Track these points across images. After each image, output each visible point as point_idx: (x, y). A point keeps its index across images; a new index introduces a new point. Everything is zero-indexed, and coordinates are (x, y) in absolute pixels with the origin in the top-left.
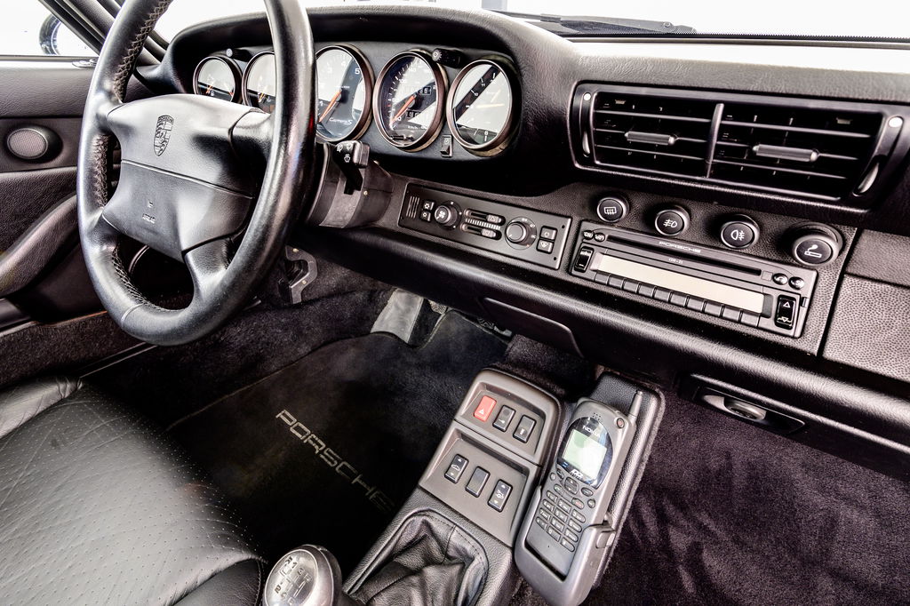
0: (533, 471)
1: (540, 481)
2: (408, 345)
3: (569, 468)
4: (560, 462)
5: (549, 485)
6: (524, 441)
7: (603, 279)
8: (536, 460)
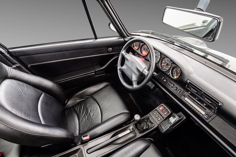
0: (165, 118)
1: (165, 120)
2: (152, 89)
3: (169, 120)
4: (169, 119)
5: (166, 121)
6: (165, 115)
7: (185, 101)
8: (166, 117)
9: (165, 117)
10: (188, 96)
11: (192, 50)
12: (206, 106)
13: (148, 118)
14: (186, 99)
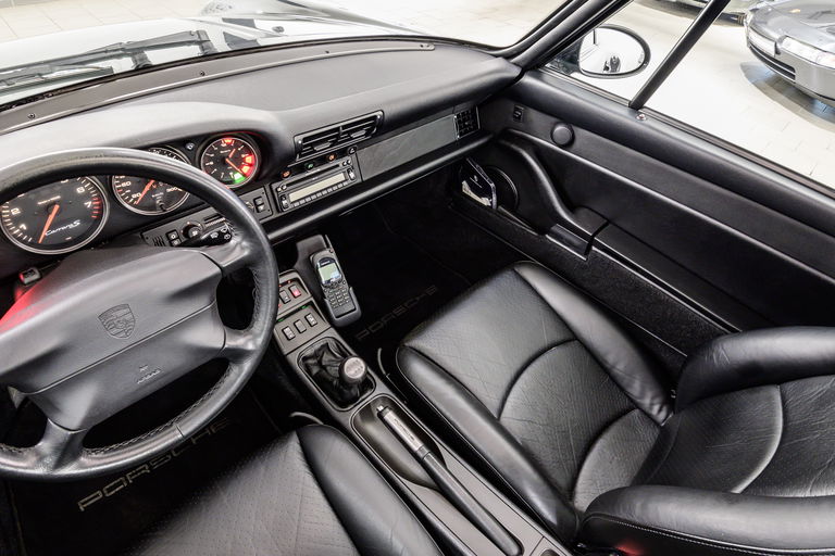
6: (301, 296)
7: (297, 204)
8: (309, 295)
9: (307, 297)
10: (288, 185)
11: (102, 71)
12: (336, 158)
13: (305, 359)
14: (294, 196)
